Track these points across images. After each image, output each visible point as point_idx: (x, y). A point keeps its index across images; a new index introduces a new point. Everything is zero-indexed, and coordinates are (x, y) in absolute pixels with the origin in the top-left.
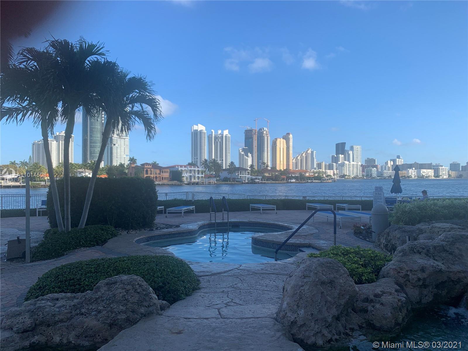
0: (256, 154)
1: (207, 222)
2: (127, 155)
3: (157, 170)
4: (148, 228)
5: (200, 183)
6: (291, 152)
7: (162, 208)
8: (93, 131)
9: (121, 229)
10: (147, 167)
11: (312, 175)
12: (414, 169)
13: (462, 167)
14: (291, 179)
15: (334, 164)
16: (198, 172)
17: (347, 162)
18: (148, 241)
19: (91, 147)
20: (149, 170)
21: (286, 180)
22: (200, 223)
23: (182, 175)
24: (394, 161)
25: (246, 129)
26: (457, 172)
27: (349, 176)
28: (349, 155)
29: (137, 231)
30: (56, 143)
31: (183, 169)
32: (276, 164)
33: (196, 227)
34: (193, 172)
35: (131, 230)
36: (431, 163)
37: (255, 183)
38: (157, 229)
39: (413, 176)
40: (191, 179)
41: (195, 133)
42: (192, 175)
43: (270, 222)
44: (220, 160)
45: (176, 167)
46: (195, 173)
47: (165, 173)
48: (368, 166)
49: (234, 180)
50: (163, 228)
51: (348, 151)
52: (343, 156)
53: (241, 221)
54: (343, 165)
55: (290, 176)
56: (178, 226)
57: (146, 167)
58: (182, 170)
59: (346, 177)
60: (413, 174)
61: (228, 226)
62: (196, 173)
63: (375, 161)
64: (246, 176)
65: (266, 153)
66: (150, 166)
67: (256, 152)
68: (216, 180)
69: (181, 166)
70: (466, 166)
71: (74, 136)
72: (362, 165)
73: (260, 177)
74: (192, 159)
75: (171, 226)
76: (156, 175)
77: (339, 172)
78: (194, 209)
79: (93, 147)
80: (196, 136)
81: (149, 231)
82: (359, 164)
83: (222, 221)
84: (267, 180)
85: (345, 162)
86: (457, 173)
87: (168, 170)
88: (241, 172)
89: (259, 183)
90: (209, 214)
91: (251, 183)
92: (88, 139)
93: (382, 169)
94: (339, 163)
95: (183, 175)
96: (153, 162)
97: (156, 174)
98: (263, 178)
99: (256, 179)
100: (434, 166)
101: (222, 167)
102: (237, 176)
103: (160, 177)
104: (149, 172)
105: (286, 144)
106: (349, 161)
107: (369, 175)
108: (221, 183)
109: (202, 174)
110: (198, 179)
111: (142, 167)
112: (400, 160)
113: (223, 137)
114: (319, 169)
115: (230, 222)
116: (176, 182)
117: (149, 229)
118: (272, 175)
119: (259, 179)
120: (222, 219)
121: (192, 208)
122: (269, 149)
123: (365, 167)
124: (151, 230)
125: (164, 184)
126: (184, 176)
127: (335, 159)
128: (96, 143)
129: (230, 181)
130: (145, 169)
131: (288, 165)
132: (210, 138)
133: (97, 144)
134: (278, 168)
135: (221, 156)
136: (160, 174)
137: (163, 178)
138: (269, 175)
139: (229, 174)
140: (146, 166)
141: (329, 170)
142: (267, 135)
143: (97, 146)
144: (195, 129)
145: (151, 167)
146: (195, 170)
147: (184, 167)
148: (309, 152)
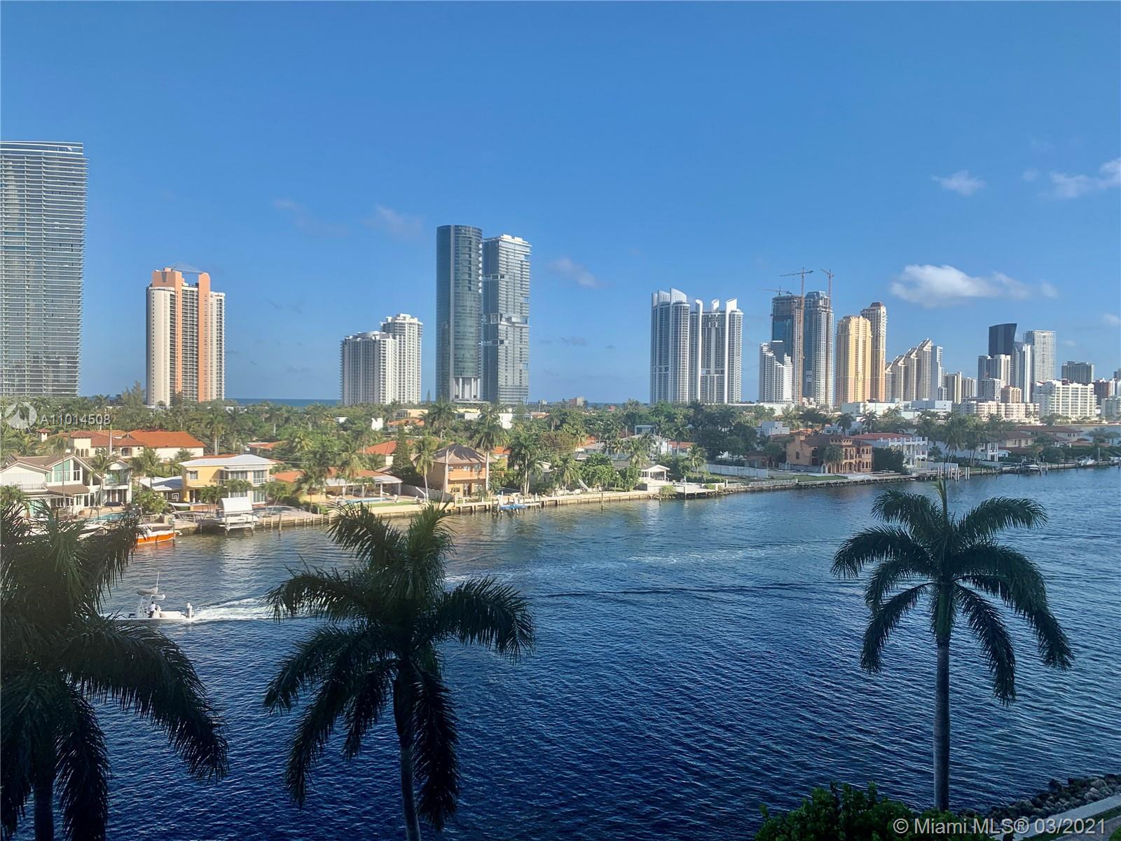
0: (801, 356)
8: (460, 313)
19: (456, 348)
20: (849, 449)
25: (778, 296)
27: (1066, 417)
28: (1023, 354)
32: (846, 380)
41: (661, 309)
44: (716, 372)
51: (1020, 346)
52: (1008, 357)
54: (1049, 390)
59: (1059, 420)
62: (915, 452)
65: (823, 354)
67: (802, 352)
71: (422, 324)
77: (1040, 408)
79: (462, 349)
80: (666, 314)
92: (452, 330)
105: (872, 330)
113: (725, 318)
122: (831, 343)
127: (989, 367)
128: (466, 339)
131: (875, 381)
132: (694, 319)
133: (467, 342)
135: (720, 363)
142: (826, 308)
144: (662, 300)
148: (927, 348)
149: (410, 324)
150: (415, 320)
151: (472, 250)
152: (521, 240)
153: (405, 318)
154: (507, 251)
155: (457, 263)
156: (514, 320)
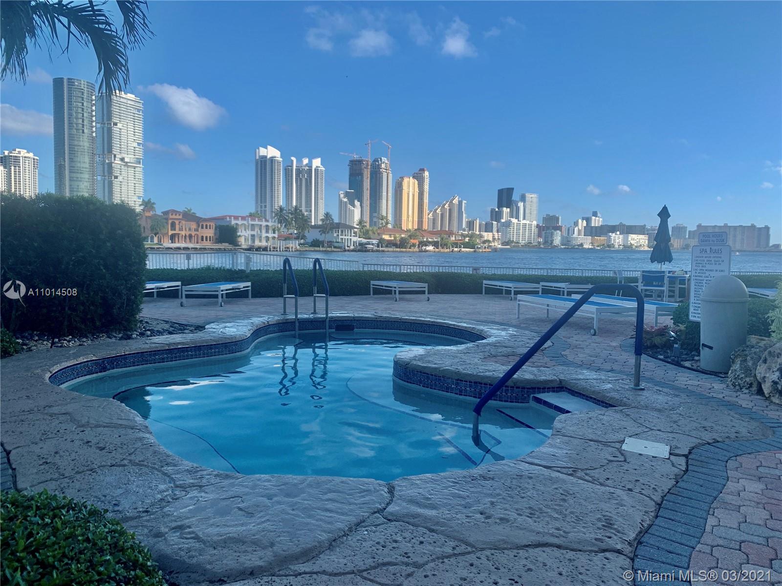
0: (368, 202)
1: (276, 318)
2: (139, 197)
3: (192, 223)
4: (120, 333)
5: (270, 249)
6: (426, 200)
7: (178, 286)
8: (75, 151)
9: (37, 336)
10: (174, 217)
11: (460, 240)
12: (618, 233)
13: (690, 232)
14: (426, 245)
15: (494, 222)
16: (266, 229)
17: (514, 220)
18: (104, 369)
19: (71, 180)
20: (177, 222)
21: (419, 247)
22: (258, 321)
23: (236, 232)
24: (588, 220)
25: (352, 159)
26: (682, 240)
27: (518, 243)
28: (518, 209)
29: (85, 339)
30: (3, 169)
31: (240, 222)
32: (400, 221)
33: (245, 329)
34: (257, 229)
35: (68, 336)
36: (645, 225)
37: (366, 251)
38: (142, 334)
39: (617, 246)
40: (253, 241)
41: (261, 161)
42: (256, 234)
43: (425, 318)
44: (307, 211)
45: (226, 218)
46: (260, 229)
47: (206, 228)
48: (548, 228)
49: (330, 244)
50: (160, 333)
51: (516, 203)
52: (508, 209)
53: (356, 315)
54: (508, 224)
55: (425, 240)
56: (202, 327)
57: (171, 217)
58: (237, 224)
59: (513, 244)
60: (617, 241)
61: (327, 327)
62: (264, 231)
63: (558, 219)
64: (351, 239)
65: (384, 201)
66: (179, 215)
67: (369, 199)
68: (300, 244)
69: (236, 218)
70: (695, 230)
71: (38, 158)
72: (538, 226)
73: (375, 242)
74: (257, 207)
75: (181, 328)
76: (190, 233)
77: (502, 235)
78: (250, 288)
79: (77, 181)
80: (264, 166)
81: (120, 340)
82: (533, 223)
83: (311, 316)
84: (387, 246)
85: (512, 219)
86: (682, 243)
87: (213, 224)
88: (342, 232)
89: (373, 251)
90: (281, 300)
91: (359, 251)
92: (67, 165)
93: (568, 233)
94: (503, 221)
95: (238, 234)
96: (186, 210)
97: (190, 229)
98: (380, 242)
99: (369, 244)
100: (648, 230)
101: (309, 222)
102: (335, 237)
103: (198, 235)
104: (177, 227)
105: (419, 187)
106: (517, 218)
107: (548, 242)
108: (307, 249)
109: (274, 233)
110: (267, 242)
111: (165, 217)
112: (597, 218)
113: (310, 170)
114: (469, 230)
115: (332, 317)
116: (227, 244)
117: (120, 335)
118: (395, 238)
119: (373, 244)
120: (313, 311)
121: (241, 285)
122: (390, 194)
123: (542, 228)
124: (125, 337)
125: (205, 249)
126: (241, 234)
127: (497, 216)
128: (81, 173)
129: (323, 247)
130: (170, 222)
131: (420, 222)
132: (288, 171)
133: (82, 176)
134: (404, 228)
135: (308, 204)
136: (197, 230)
137: (202, 237)
138: (390, 238)
139: (321, 234)
140: (172, 215)
141: (486, 231)
142: (386, 170)
143: (84, 178)
144: (261, 154)
145: (181, 217)
146: (261, 225)
147: (242, 219)
148: (456, 201)
149: (25, 157)
150: (31, 155)
151: (85, 99)
152: (133, 96)
153: (19, 152)
154: (120, 104)
155: (70, 109)
156: (126, 160)
